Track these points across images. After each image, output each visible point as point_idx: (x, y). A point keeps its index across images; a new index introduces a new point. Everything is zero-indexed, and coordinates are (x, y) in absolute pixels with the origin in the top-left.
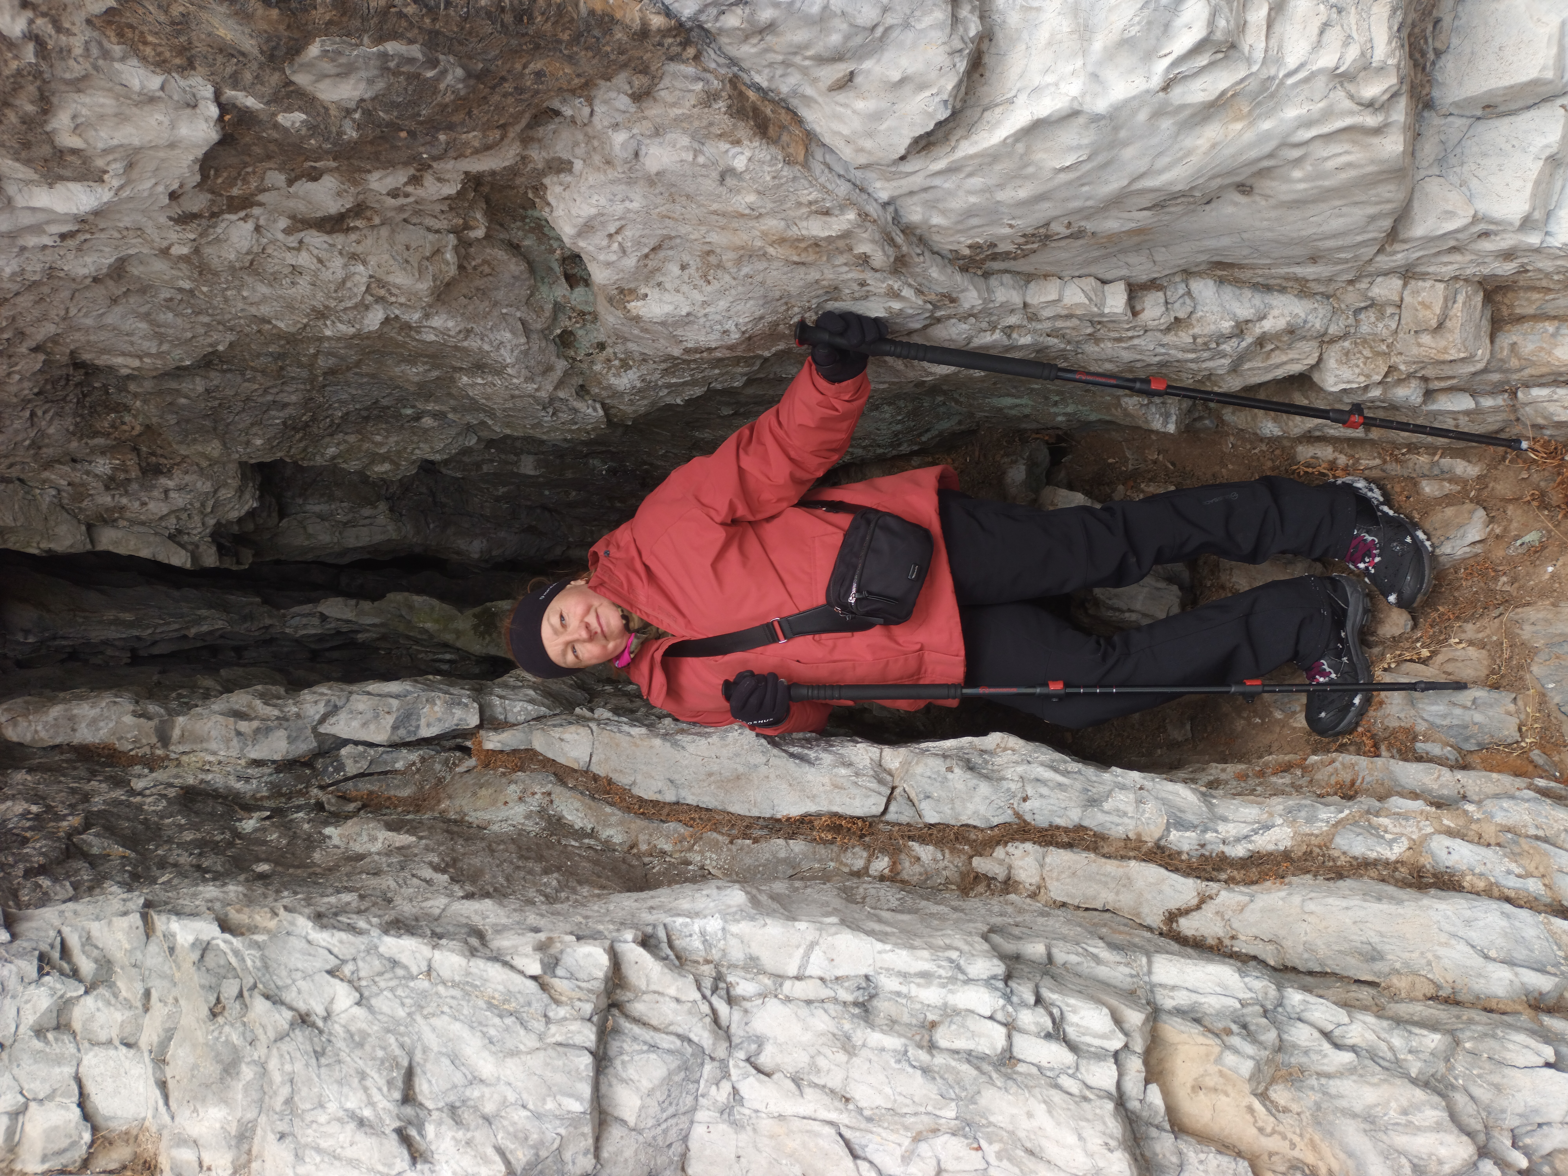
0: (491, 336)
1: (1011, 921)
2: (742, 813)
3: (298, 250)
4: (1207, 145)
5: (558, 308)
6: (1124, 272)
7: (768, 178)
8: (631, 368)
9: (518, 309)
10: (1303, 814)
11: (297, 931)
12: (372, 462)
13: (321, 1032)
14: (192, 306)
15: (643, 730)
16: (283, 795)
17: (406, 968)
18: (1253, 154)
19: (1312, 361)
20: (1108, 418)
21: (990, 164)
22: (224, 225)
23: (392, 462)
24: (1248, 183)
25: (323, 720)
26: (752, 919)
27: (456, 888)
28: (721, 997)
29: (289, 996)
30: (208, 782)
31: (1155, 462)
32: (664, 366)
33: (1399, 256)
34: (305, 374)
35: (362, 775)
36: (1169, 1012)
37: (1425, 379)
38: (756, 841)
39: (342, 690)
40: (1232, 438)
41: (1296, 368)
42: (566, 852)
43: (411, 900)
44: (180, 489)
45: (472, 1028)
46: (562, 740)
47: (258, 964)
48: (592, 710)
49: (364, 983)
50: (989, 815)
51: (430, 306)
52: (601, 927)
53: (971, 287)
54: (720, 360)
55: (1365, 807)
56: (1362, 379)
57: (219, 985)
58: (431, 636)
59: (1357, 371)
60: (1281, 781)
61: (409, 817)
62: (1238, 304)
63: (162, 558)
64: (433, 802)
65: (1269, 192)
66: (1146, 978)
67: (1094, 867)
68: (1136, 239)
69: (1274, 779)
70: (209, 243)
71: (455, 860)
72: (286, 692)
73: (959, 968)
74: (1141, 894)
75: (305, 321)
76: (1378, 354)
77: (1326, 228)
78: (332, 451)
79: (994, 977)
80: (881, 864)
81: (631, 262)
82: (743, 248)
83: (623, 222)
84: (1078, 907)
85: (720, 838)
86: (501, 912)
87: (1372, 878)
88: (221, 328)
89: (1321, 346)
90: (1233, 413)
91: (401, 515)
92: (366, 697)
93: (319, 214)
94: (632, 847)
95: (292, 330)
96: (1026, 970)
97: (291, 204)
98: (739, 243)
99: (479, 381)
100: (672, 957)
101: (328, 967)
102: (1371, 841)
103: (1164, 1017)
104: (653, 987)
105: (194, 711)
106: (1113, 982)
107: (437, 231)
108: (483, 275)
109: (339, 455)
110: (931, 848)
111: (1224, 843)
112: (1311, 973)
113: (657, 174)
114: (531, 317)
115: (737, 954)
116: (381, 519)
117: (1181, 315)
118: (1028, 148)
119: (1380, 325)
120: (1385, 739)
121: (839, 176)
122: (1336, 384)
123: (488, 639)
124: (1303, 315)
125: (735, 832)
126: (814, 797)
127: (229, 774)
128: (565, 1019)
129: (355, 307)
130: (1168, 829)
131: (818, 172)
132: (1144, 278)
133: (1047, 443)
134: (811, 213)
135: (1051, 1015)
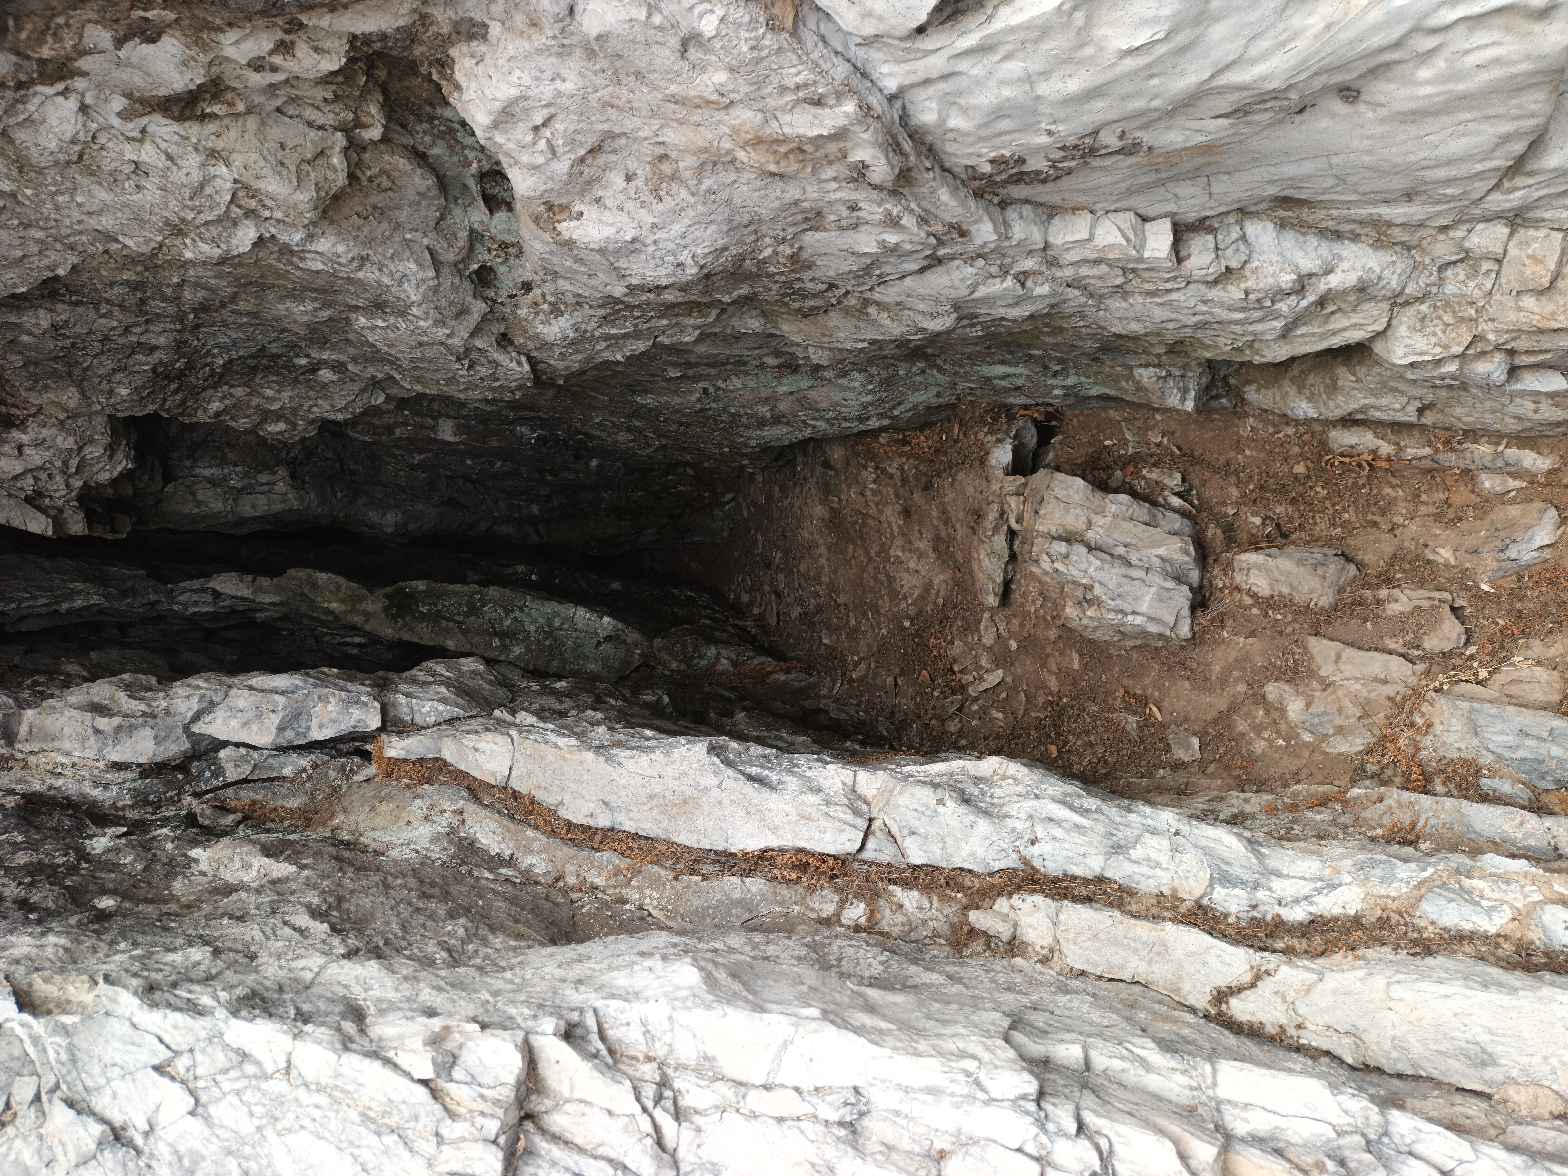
0: (392, 267)
1: (1025, 1000)
2: (689, 844)
3: (141, 141)
4: (1321, 25)
5: (474, 237)
6: (1171, 207)
7: (745, 48)
8: (562, 314)
9: (425, 235)
10: (1378, 871)
11: (119, 1010)
12: (264, 421)
13: (139, 1153)
14: (19, 216)
15: (573, 741)
16: (150, 804)
17: (258, 1063)
18: (1377, 41)
19: (1379, 327)
20: (1112, 393)
21: (1037, 41)
22: (37, 100)
23: (288, 421)
24: (1355, 86)
25: (196, 718)
26: (708, 1007)
27: (336, 941)
28: (666, 1110)
29: (101, 1103)
30: (58, 789)
31: (1158, 445)
32: (602, 312)
33: (1518, 194)
34: (171, 310)
35: (245, 781)
36: (1243, 1140)
37: (1512, 353)
38: (705, 878)
39: (221, 683)
40: (1251, 420)
41: (1357, 335)
42: (478, 889)
43: (279, 957)
44: (36, 444)
45: (340, 1149)
46: (476, 750)
47: (64, 1056)
48: (513, 712)
49: (201, 1084)
50: (988, 858)
51: (315, 224)
52: (513, 1011)
53: (986, 218)
54: (670, 306)
55: (1455, 865)
56: (1438, 350)
57: (10, 1084)
58: (337, 618)
59: (1433, 340)
60: (1318, 817)
61: (292, 837)
62: (1302, 254)
63: (17, 523)
64: (326, 816)
65: (1381, 99)
66: (1210, 1092)
67: (1120, 930)
68: (1198, 161)
69: (1309, 814)
70: (20, 125)
71: (340, 900)
72: (159, 682)
73: (978, 1083)
74: (1180, 966)
75: (159, 238)
76: (1462, 320)
77: (1443, 152)
78: (215, 406)
79: (1024, 1097)
80: (856, 912)
81: (562, 166)
82: (706, 150)
83: (552, 110)
84: (1101, 977)
85: (663, 872)
86: (389, 981)
87: (1468, 955)
88: (58, 246)
89: (1392, 310)
90: (1258, 391)
91: (304, 482)
92: (247, 693)
93: (163, 92)
94: (557, 880)
95: (146, 250)
96: (1061, 1082)
97: (124, 75)
98: (701, 143)
99: (380, 323)
100: (604, 1052)
101: (156, 1062)
102: (1467, 909)
103: (1238, 1147)
104: (577, 1095)
105: (45, 703)
106: (1166, 1094)
107: (321, 128)
108: (381, 190)
109: (225, 411)
110: (915, 893)
111: (1280, 904)
112: (1400, 1076)
113: (599, 38)
114: (440, 246)
115: (687, 1052)
116: (281, 487)
117: (1234, 264)
118: (1089, 19)
119: (1472, 284)
120: (1441, 772)
121: (836, 53)
122: (1405, 356)
123: (401, 622)
124: (1377, 270)
125: (681, 866)
126: (776, 828)
127: (83, 779)
128: (463, 1139)
129: (219, 221)
130: (1211, 886)
131: (809, 46)
132: (1193, 217)
133: (1034, 420)
134: (797, 102)
135: (1098, 1148)
